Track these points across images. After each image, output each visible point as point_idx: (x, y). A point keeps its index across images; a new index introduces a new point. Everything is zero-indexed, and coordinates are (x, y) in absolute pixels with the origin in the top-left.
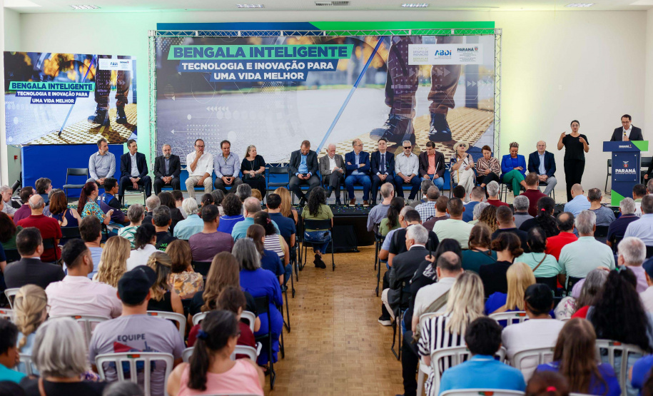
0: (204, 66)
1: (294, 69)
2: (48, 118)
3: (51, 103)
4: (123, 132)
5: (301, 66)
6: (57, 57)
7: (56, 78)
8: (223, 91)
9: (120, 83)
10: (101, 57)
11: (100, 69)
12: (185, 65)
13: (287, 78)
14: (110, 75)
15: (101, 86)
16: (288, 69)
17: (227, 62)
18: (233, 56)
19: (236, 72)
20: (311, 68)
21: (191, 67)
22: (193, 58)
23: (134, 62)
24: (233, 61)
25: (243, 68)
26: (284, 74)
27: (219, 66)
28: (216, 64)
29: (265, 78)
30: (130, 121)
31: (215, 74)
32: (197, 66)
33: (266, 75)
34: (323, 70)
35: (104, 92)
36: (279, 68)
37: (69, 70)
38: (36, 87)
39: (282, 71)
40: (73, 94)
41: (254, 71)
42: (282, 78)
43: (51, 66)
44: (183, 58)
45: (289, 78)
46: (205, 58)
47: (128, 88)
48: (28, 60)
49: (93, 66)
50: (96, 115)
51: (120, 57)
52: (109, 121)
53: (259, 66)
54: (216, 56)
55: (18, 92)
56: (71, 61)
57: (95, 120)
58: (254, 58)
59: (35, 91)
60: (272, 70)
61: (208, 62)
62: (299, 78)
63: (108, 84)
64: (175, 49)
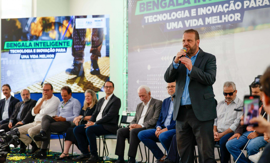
0: (160, 18)
1: (232, 10)
2: (33, 71)
3: (35, 58)
4: (97, 82)
5: (238, 6)
6: (41, 20)
7: (40, 38)
8: (173, 41)
9: (95, 39)
10: (78, 17)
11: (77, 28)
12: (146, 18)
13: (225, 20)
14: (85, 33)
15: (77, 42)
16: (226, 10)
17: (176, 11)
18: (180, 4)
19: (183, 20)
20: (248, 7)
21: (150, 19)
22: (152, 11)
23: (108, 20)
24: (181, 10)
25: (188, 15)
26: (223, 16)
27: (170, 16)
28: (168, 14)
29: (206, 23)
30: (104, 73)
31: (168, 24)
32: (156, 18)
33: (208, 20)
34: (260, 7)
35: (80, 48)
36: (218, 11)
37: (51, 30)
38: (24, 46)
39: (221, 14)
40: (53, 51)
41: (197, 17)
42: (221, 22)
43: (36, 28)
44: (145, 12)
45: (227, 21)
46: (161, 9)
47: (101, 43)
48: (18, 24)
49: (70, 26)
50: (72, 68)
51: (94, 16)
52: (83, 73)
53: (202, 11)
54: (169, 7)
55: (11, 51)
56: (52, 23)
57: (71, 72)
58: (197, 4)
59: (24, 49)
60: (213, 14)
61: (162, 13)
62: (236, 20)
63: (84, 41)
64: (141, 4)
